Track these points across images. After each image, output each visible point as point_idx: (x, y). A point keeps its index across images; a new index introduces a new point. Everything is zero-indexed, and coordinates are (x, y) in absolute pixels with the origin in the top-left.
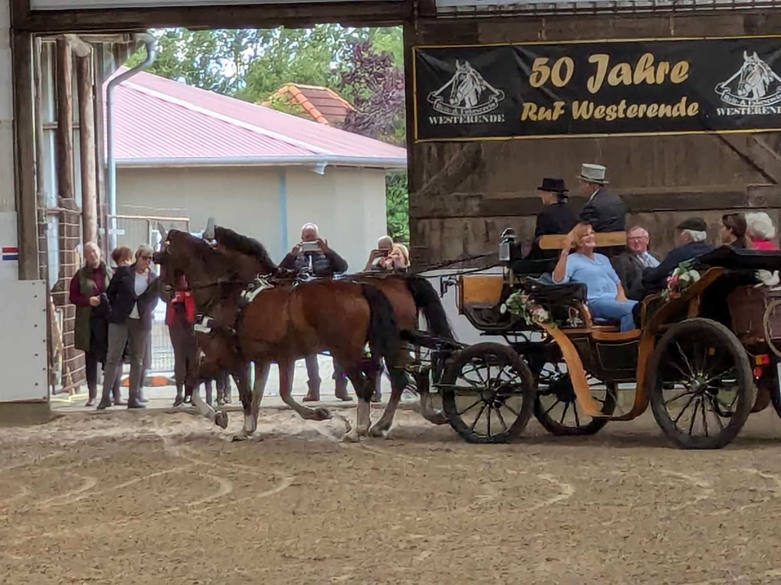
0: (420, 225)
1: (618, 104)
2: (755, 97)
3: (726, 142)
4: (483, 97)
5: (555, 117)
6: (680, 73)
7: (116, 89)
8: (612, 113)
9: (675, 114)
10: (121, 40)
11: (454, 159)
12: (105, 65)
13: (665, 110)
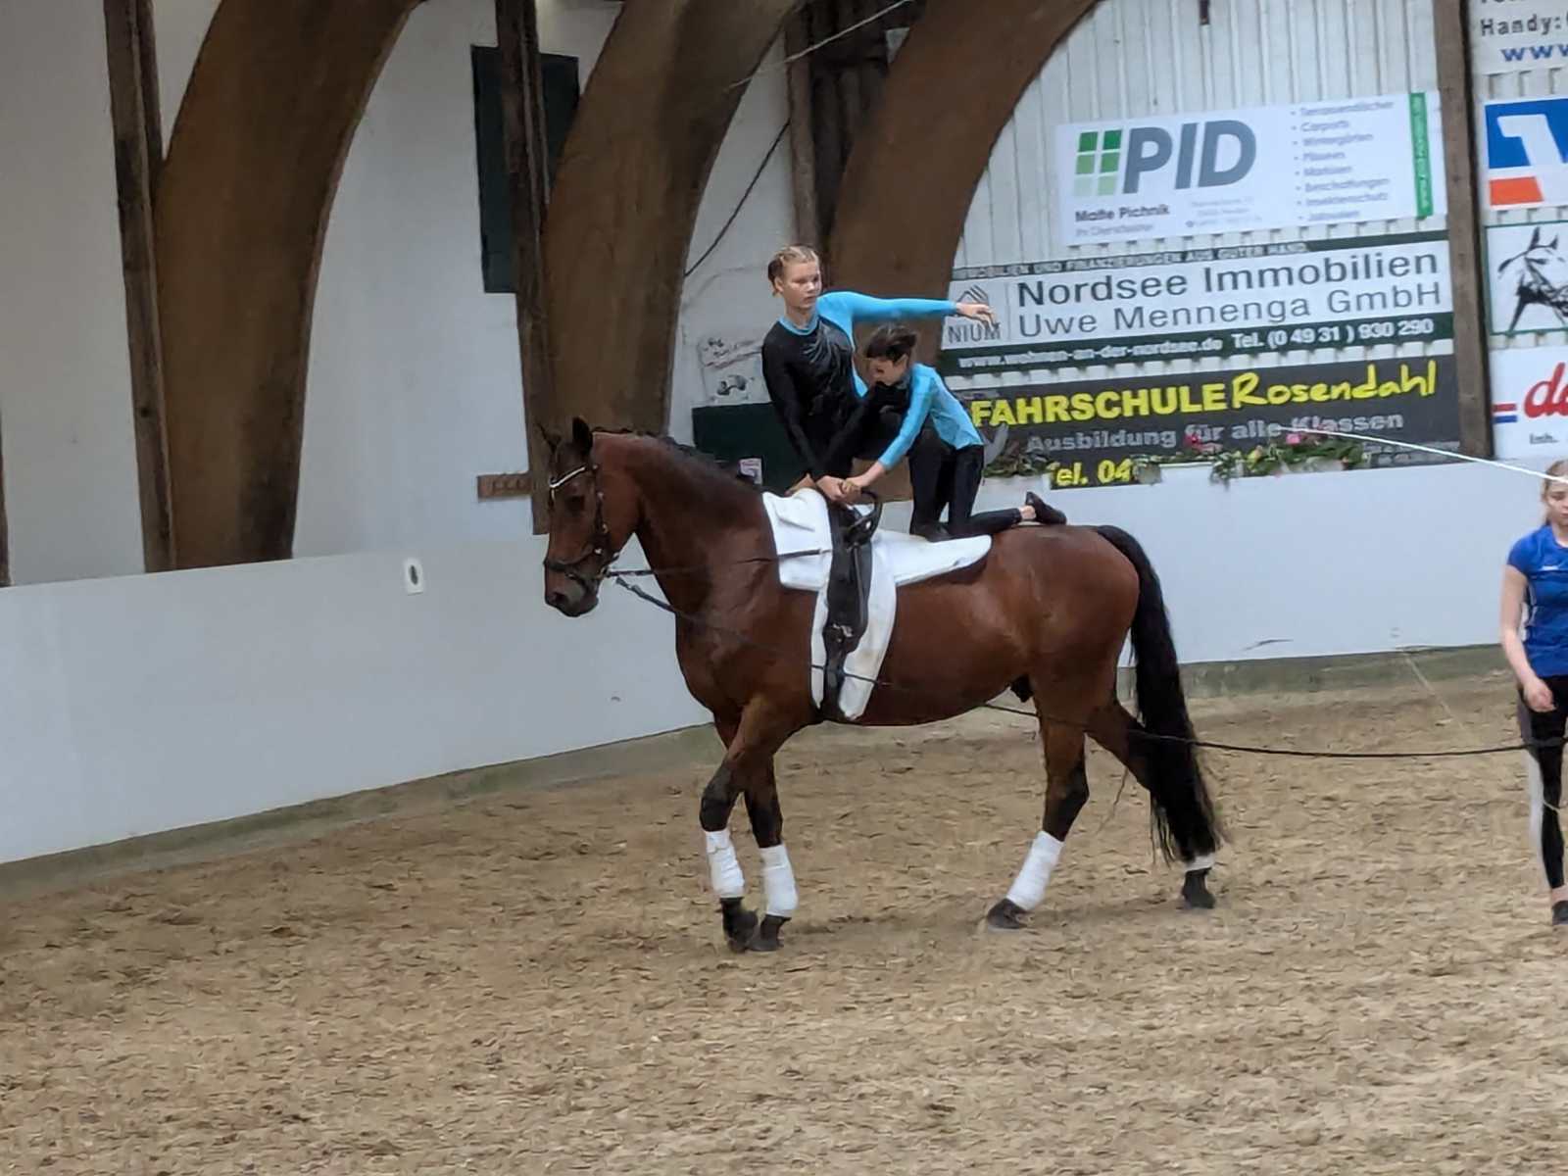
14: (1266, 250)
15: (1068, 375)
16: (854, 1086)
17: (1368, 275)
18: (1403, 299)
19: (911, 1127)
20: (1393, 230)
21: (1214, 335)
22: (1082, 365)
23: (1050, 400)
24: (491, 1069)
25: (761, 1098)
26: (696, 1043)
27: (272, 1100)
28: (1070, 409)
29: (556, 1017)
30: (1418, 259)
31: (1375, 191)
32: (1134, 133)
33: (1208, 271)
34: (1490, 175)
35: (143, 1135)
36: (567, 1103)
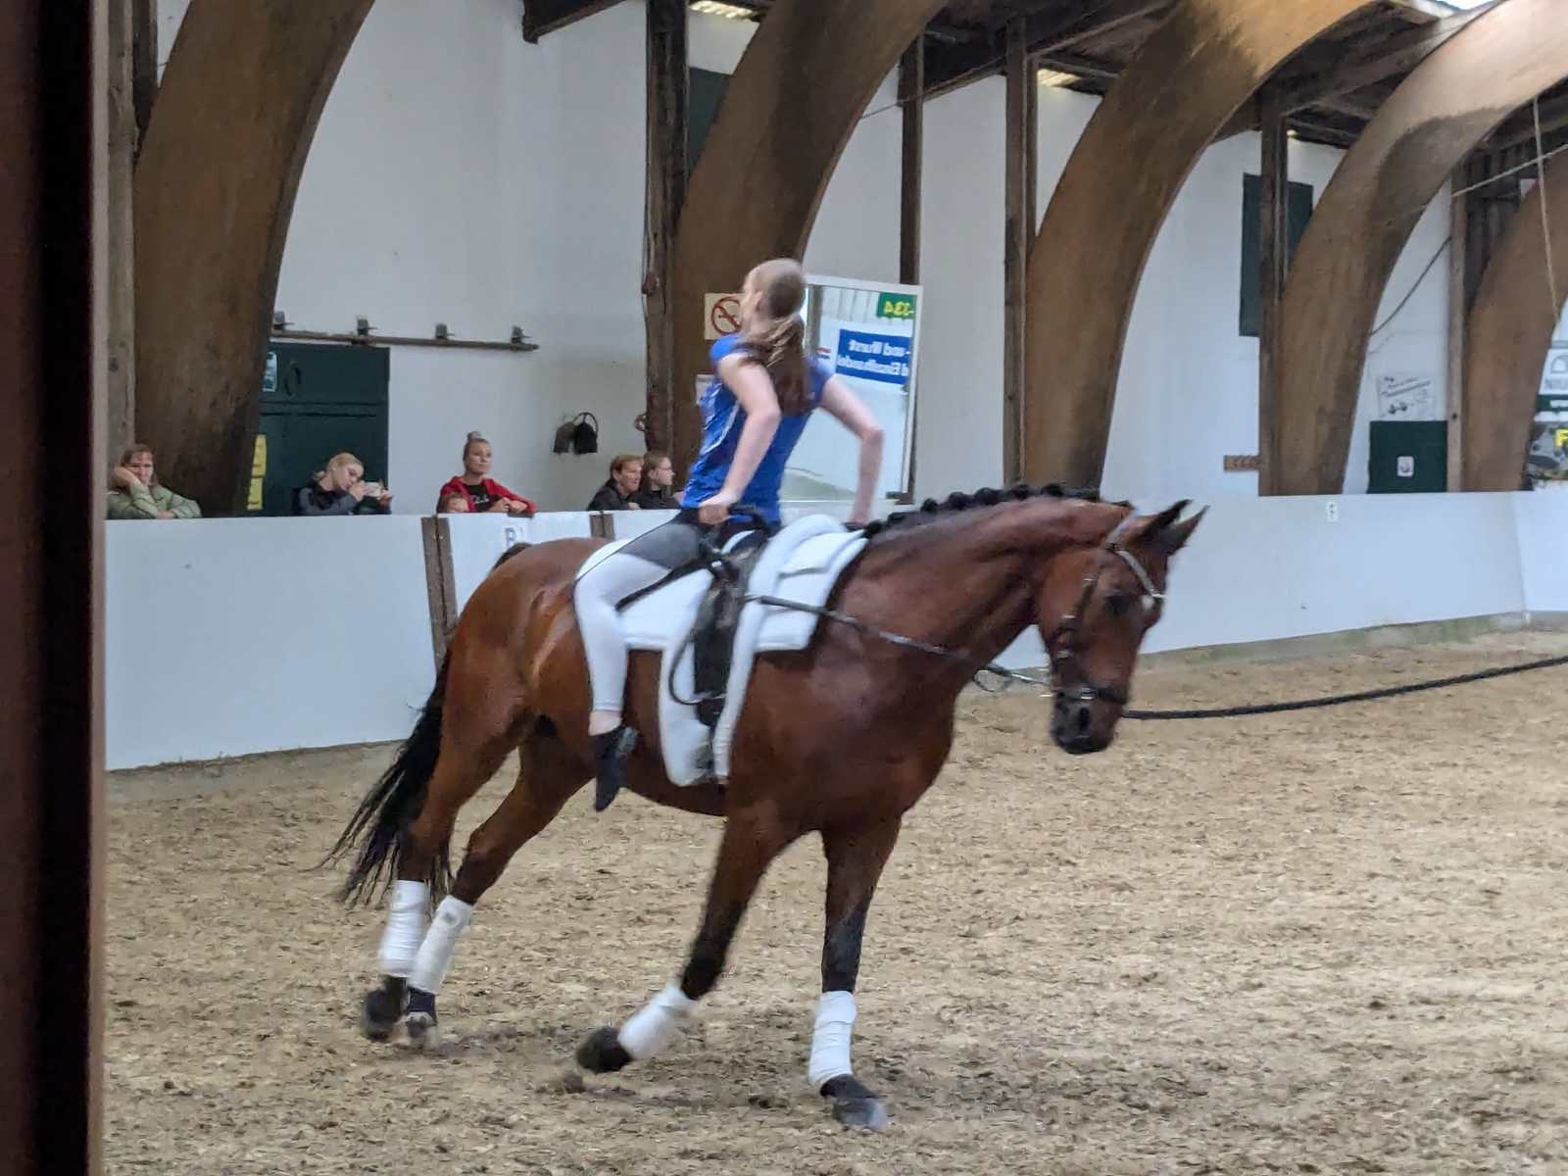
16: (1436, 872)
19: (1469, 902)
24: (1198, 842)
25: (1373, 875)
26: (1332, 836)
27: (1056, 850)
29: (1244, 812)
35: (968, 865)
36: (1245, 868)
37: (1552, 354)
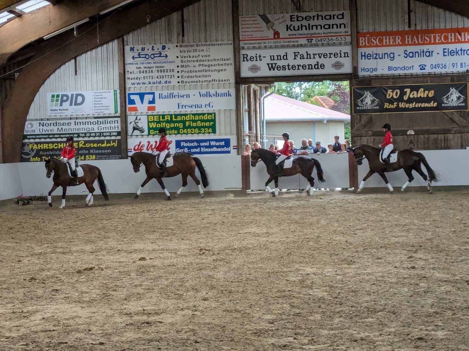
0: (354, 139)
1: (413, 103)
2: (454, 101)
3: (445, 114)
4: (373, 102)
5: (394, 107)
6: (431, 94)
7: (266, 99)
8: (411, 106)
9: (430, 106)
10: (267, 85)
11: (364, 119)
12: (262, 92)
13: (427, 105)
14: (86, 118)
15: (48, 140)
17: (105, 124)
18: (112, 128)
20: (110, 115)
21: (76, 134)
22: (51, 138)
23: (44, 145)
28: (48, 146)
30: (115, 121)
31: (107, 108)
32: (62, 95)
33: (75, 122)
34: (128, 106)
37: (27, 123)
